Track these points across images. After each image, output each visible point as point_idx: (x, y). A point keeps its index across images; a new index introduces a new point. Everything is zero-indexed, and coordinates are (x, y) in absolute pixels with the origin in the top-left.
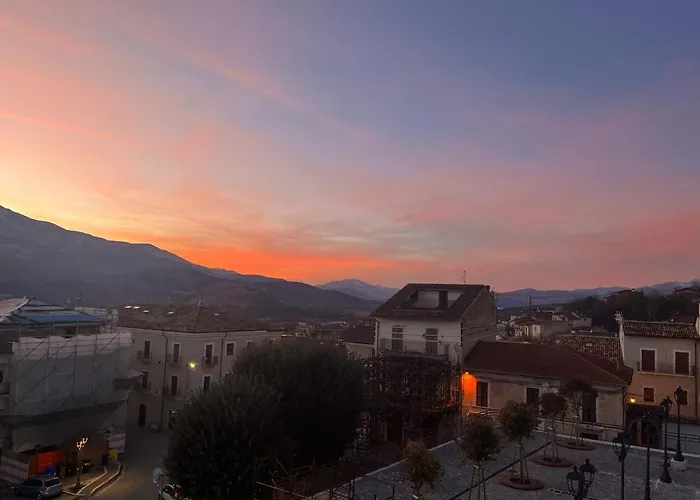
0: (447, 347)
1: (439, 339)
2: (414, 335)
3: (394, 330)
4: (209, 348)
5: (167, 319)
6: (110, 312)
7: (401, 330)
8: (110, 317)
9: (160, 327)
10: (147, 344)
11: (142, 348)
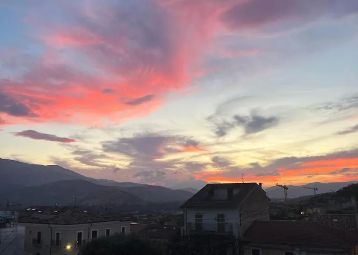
0: (231, 226)
1: (226, 221)
2: (210, 219)
3: (196, 216)
4: (80, 235)
5: (52, 216)
6: (13, 214)
7: (201, 216)
8: (13, 217)
9: (46, 222)
10: (39, 233)
11: (36, 237)
